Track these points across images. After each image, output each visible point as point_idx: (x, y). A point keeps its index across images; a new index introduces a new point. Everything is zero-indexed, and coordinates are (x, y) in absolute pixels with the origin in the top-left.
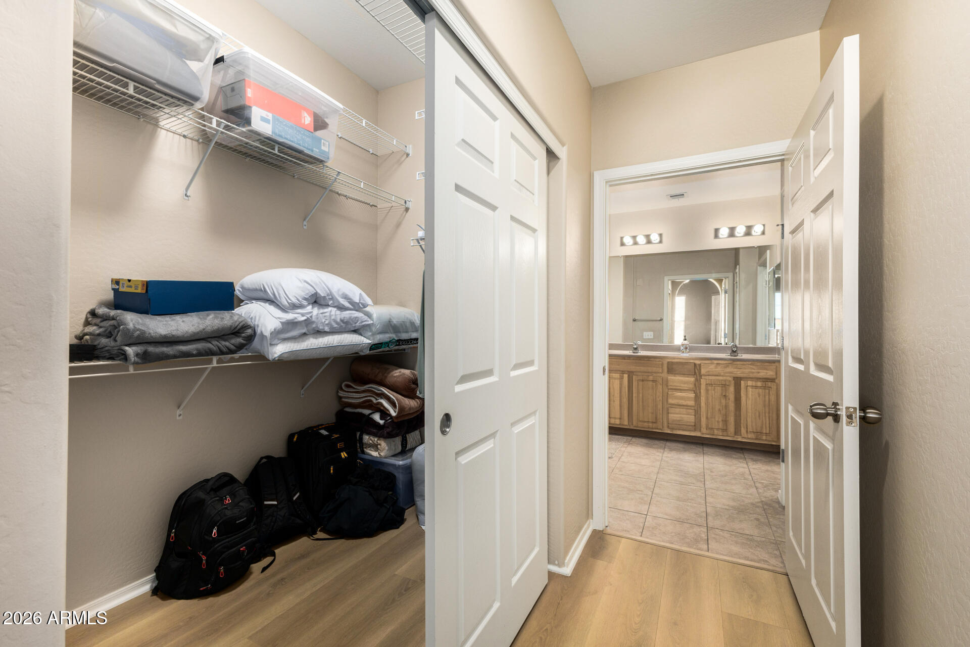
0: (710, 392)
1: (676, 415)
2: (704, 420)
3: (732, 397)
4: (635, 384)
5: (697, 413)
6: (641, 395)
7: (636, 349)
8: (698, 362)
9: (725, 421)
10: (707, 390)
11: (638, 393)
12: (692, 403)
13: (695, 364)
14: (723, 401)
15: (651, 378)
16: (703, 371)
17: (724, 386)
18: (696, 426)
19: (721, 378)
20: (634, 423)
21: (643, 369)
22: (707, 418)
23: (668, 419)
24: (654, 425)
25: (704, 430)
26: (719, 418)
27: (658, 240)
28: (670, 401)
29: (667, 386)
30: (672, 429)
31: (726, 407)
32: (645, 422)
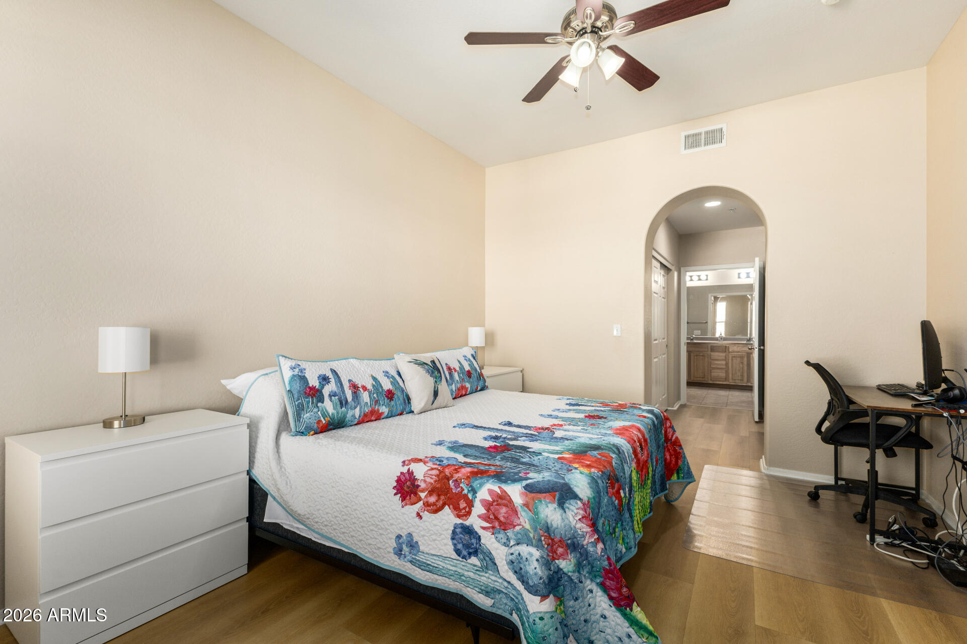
0: (734, 361)
1: (715, 374)
2: (730, 375)
3: (745, 363)
4: (692, 357)
5: (727, 372)
6: (696, 364)
7: (692, 339)
8: (727, 346)
9: (742, 376)
10: (732, 360)
11: (694, 362)
12: (724, 367)
13: (726, 346)
14: (741, 365)
15: (701, 354)
16: (730, 350)
17: (742, 357)
18: (726, 379)
19: (740, 353)
20: (692, 379)
21: (697, 349)
22: (732, 374)
23: (711, 376)
24: (703, 379)
25: (731, 381)
26: (739, 374)
27: (705, 278)
28: (712, 366)
29: (711, 358)
30: (713, 381)
31: (743, 368)
32: (698, 378)
